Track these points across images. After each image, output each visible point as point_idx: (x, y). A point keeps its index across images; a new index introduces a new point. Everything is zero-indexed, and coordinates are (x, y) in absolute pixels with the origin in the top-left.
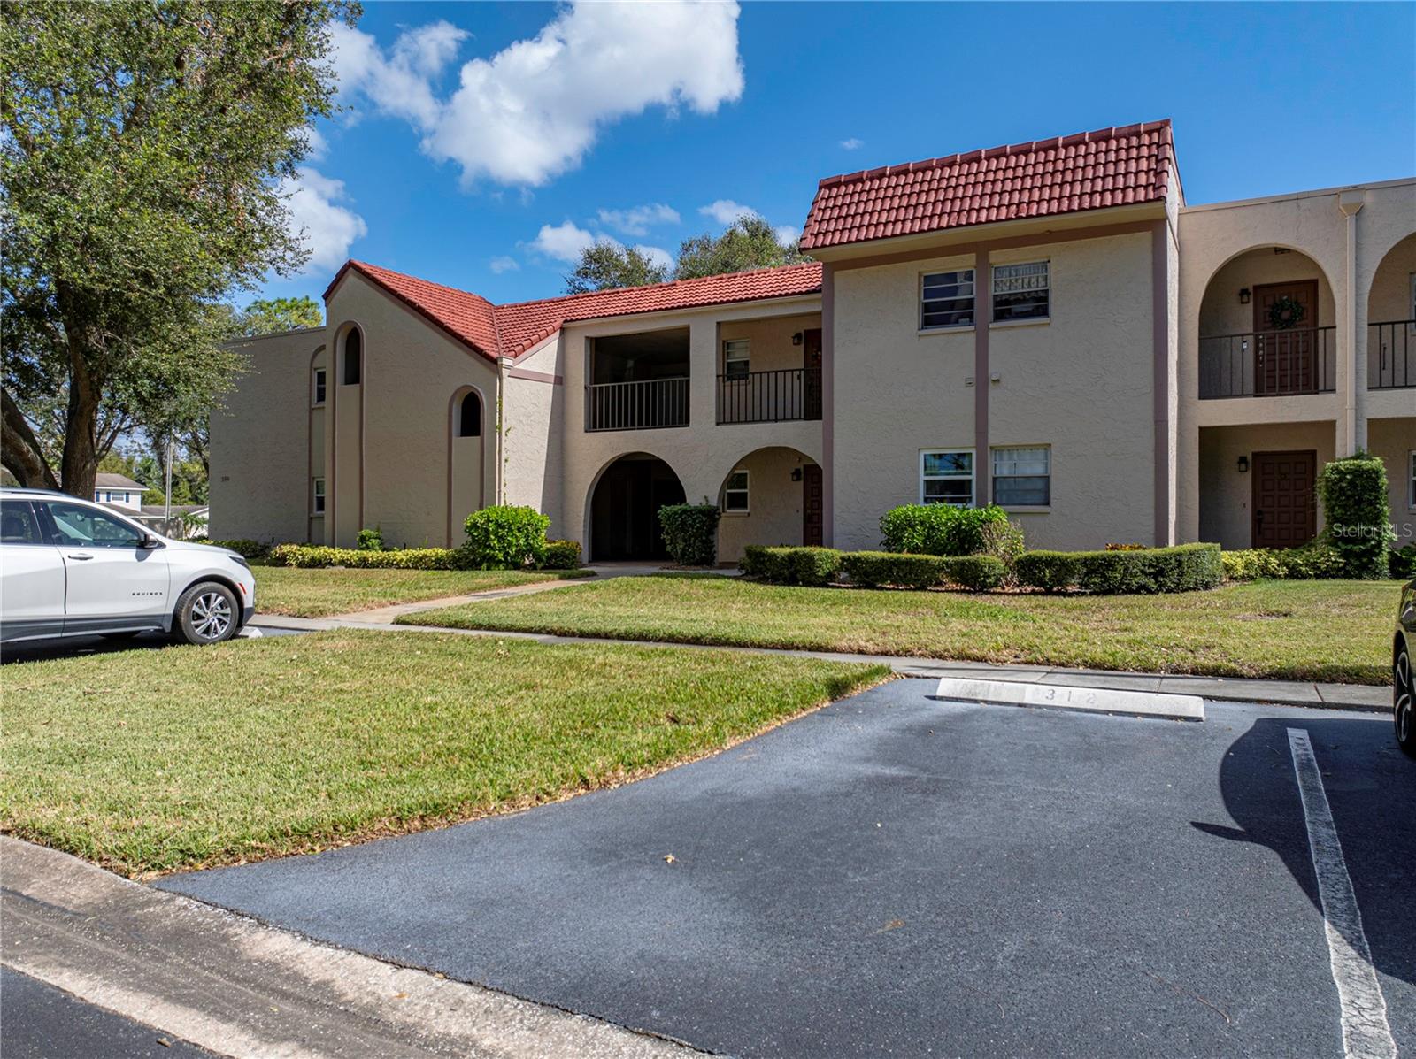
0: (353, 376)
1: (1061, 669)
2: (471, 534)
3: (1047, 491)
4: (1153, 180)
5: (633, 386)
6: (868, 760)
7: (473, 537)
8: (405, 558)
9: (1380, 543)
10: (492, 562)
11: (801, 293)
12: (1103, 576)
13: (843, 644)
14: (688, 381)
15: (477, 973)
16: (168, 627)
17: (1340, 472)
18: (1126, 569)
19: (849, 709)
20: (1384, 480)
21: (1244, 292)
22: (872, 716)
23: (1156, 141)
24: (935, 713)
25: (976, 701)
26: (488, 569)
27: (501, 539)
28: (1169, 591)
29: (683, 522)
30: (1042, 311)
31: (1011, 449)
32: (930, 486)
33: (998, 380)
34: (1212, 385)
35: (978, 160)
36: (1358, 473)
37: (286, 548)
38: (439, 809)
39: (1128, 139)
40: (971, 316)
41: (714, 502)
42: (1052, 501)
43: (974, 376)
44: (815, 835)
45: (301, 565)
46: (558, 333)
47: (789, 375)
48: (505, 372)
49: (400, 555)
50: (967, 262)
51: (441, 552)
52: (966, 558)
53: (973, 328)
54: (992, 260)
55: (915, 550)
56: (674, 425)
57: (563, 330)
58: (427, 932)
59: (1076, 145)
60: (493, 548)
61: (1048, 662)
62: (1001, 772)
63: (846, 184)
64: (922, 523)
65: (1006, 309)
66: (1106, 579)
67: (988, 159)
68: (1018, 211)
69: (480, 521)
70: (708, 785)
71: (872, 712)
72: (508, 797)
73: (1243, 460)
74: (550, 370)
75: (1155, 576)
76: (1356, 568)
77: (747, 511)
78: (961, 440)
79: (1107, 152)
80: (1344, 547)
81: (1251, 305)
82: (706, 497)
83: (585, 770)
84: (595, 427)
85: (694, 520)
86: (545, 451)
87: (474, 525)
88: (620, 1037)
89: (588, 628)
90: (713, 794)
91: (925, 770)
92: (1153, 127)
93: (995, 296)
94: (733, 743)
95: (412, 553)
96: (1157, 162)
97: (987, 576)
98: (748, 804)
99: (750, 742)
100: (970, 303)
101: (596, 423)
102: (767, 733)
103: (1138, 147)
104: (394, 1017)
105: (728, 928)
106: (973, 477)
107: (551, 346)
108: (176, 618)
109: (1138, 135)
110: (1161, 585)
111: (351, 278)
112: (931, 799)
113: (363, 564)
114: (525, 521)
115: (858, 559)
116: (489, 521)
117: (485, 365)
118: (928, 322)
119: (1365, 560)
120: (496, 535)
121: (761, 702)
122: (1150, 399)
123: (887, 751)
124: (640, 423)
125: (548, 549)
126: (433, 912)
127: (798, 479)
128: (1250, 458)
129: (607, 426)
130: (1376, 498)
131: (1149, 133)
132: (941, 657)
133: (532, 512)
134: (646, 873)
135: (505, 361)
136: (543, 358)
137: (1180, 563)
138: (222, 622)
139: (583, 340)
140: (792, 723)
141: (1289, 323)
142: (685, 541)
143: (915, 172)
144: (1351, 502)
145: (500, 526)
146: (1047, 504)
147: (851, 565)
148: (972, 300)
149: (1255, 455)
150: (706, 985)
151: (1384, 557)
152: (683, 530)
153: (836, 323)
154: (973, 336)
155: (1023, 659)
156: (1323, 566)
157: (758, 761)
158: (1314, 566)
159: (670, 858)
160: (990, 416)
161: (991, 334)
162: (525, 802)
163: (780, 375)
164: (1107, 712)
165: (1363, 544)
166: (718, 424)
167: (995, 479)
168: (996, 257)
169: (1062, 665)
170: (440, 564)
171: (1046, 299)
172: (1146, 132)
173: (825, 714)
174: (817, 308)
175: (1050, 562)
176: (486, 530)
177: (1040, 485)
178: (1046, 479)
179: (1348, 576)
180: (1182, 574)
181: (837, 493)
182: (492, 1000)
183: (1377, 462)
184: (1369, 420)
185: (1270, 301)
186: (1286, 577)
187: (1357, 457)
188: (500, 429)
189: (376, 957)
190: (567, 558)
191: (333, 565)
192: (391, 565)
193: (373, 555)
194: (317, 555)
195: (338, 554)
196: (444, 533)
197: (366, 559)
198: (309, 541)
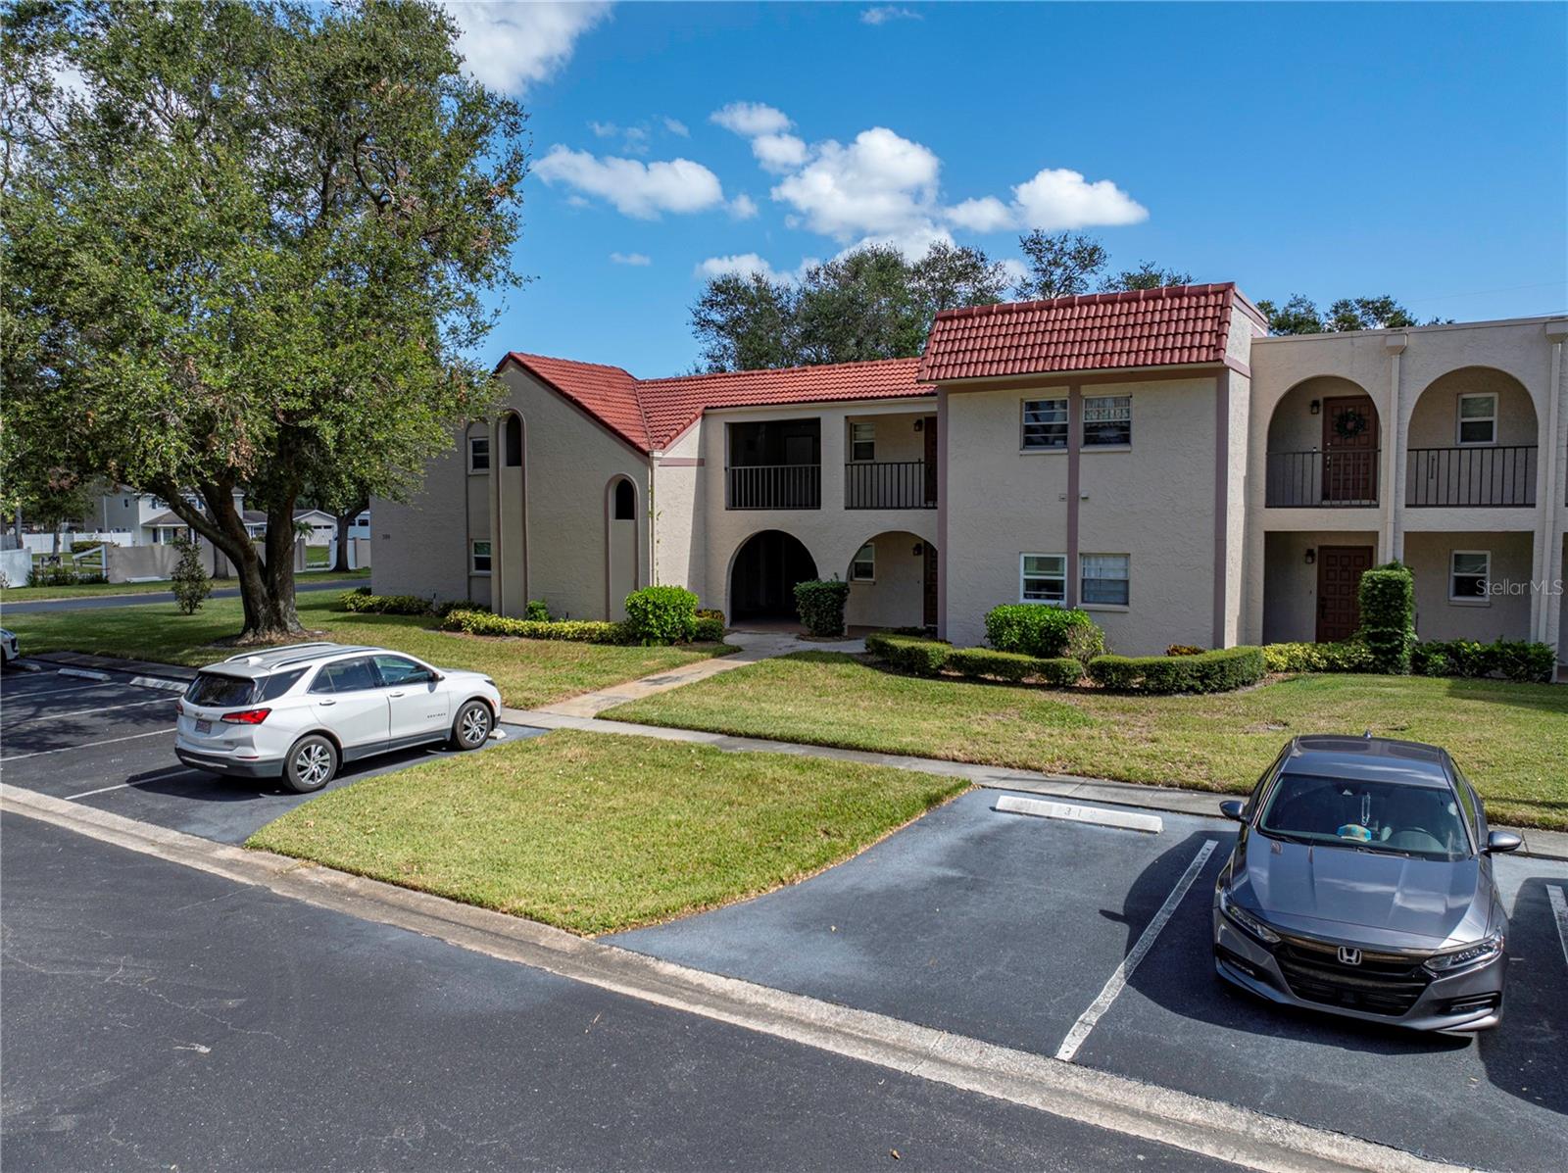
0: (515, 458)
1: (1093, 781)
2: (632, 613)
3: (1126, 594)
4: (1214, 342)
5: (769, 470)
6: (940, 864)
7: (633, 616)
8: (571, 630)
9: (1402, 643)
10: (650, 638)
11: (920, 395)
12: (1158, 679)
13: (942, 753)
14: (819, 469)
15: (760, 980)
16: (448, 737)
17: (1373, 581)
18: (1177, 674)
19: (937, 820)
20: (1409, 590)
21: (1315, 404)
22: (950, 827)
23: (1220, 302)
24: (992, 823)
25: (1021, 814)
26: (648, 645)
27: (658, 618)
28: (1213, 691)
29: (816, 599)
30: (1125, 439)
31: (1097, 555)
32: (1029, 584)
33: (1086, 498)
34: (1276, 497)
35: (1072, 306)
36: (1388, 582)
37: (460, 615)
38: (712, 900)
39: (1198, 298)
40: (1065, 439)
41: (843, 579)
42: (1130, 602)
43: (1066, 492)
44: (905, 915)
45: (477, 632)
46: (700, 419)
47: (910, 466)
48: (656, 463)
49: (566, 626)
50: (1061, 393)
51: (604, 626)
52: (1051, 660)
53: (1066, 451)
54: (1083, 393)
55: (1012, 648)
56: (807, 507)
57: (704, 415)
58: (734, 963)
59: (1155, 299)
60: (652, 626)
61: (1084, 774)
62: (1015, 875)
63: (959, 318)
64: (1019, 623)
65: (1095, 435)
66: (1161, 682)
67: (1080, 305)
68: (1102, 362)
69: (640, 602)
70: (848, 882)
71: (951, 824)
72: (744, 891)
73: (1310, 553)
74: (694, 455)
75: (1201, 679)
76: (1383, 662)
77: (873, 580)
78: (1056, 548)
79: (1180, 309)
80: (1373, 645)
81: (1321, 415)
82: (836, 574)
83: (782, 874)
84: (734, 505)
85: (826, 598)
86: (691, 528)
87: (634, 605)
88: (822, 1004)
89: (752, 730)
90: (853, 889)
91: (971, 872)
92: (1218, 289)
93: (1085, 424)
94: (863, 850)
95: (579, 625)
96: (1220, 324)
97: (1067, 676)
98: (871, 895)
99: (872, 849)
100: (1064, 429)
101: (736, 502)
102: (884, 841)
103: (1206, 307)
104: (735, 997)
105: (862, 962)
106: (1065, 578)
107: (694, 433)
108: (454, 730)
109: (1207, 295)
110: (1206, 686)
111: (511, 369)
112: (970, 893)
113: (534, 634)
114: (678, 602)
115: (963, 657)
116: (647, 602)
117: (638, 457)
118: (1028, 442)
119: (1390, 656)
120: (654, 614)
121: (880, 818)
122: (1211, 520)
123: (955, 857)
124: (776, 505)
125: (698, 624)
126: (733, 954)
127: (919, 554)
128: (1316, 550)
129: (746, 505)
130: (1401, 605)
131: (1216, 293)
132: (1011, 767)
133: (683, 593)
134: (822, 936)
135: (657, 454)
136: (687, 445)
137: (1222, 669)
138: (482, 730)
139: (723, 425)
140: (899, 832)
141: (1353, 433)
142: (817, 614)
143: (1018, 312)
144: (1381, 607)
145: (656, 606)
146: (1126, 603)
147: (957, 662)
148: (1066, 425)
149: (1321, 548)
150: (853, 986)
151: (1406, 654)
152: (816, 606)
153: (949, 439)
154: (1067, 457)
155: (1068, 770)
156: (1356, 661)
157: (877, 864)
158: (1349, 660)
159: (833, 928)
160: (1080, 528)
161: (1081, 457)
162: (753, 893)
163: (902, 466)
164: (1101, 825)
165: (1389, 643)
166: (846, 508)
167: (1083, 581)
168: (1087, 391)
169: (1094, 777)
170: (604, 639)
171: (1128, 429)
172: (1213, 293)
173: (922, 824)
174: (934, 408)
175: (1117, 667)
176: (645, 610)
177: (1121, 587)
178: (1126, 582)
179: (1375, 671)
180: (1224, 677)
181: (949, 586)
182: (770, 991)
183: (1403, 574)
184: (1406, 533)
185: (1337, 412)
186: (1326, 670)
187: (1392, 567)
188: (652, 513)
189: (716, 974)
190: (714, 631)
191: (507, 635)
192: (559, 636)
193: (542, 626)
194: (490, 623)
195: (509, 623)
196: (603, 605)
197: (536, 630)
198: (469, 598)
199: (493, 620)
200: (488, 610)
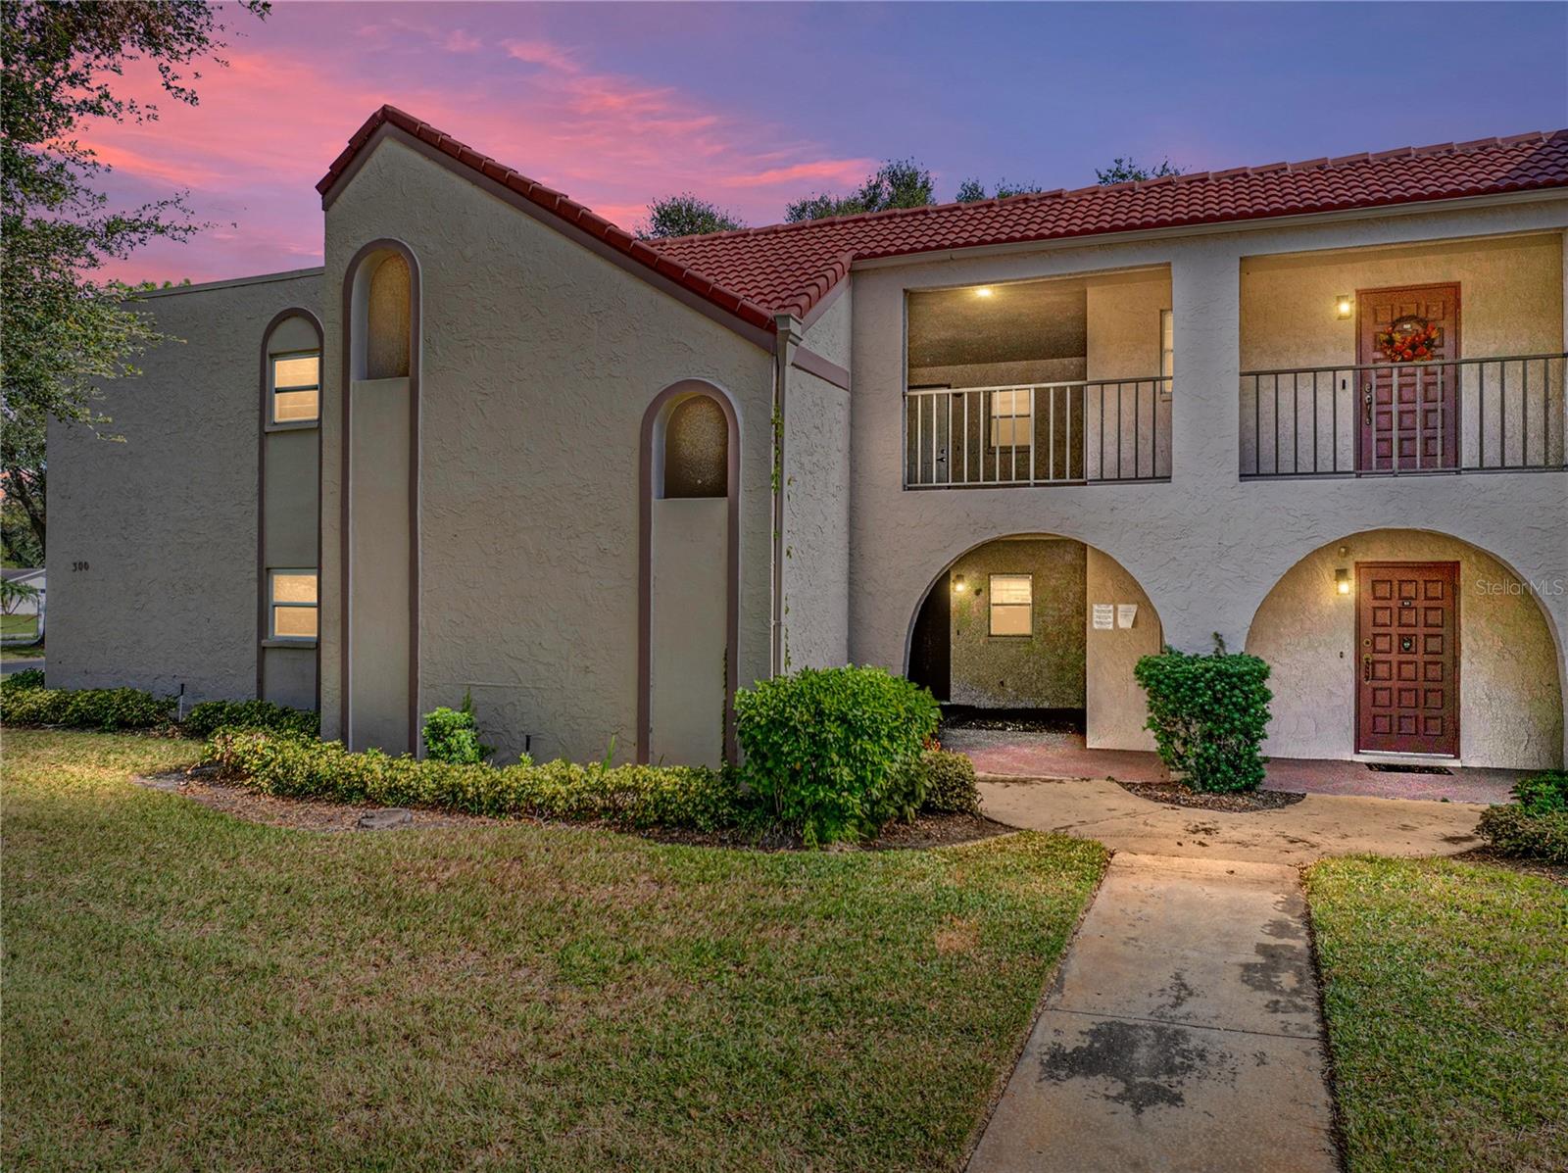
8: (563, 790)
37: (240, 740)
41: (1237, 646)
45: (287, 789)
46: (845, 278)
48: (790, 352)
57: (852, 273)
74: (836, 358)
82: (1217, 635)
84: (925, 477)
101: (929, 470)
107: (838, 305)
113: (453, 801)
117: (743, 333)
124: (1041, 474)
129: (957, 478)
135: (794, 327)
139: (899, 297)
166: (1243, 477)
188: (778, 482)
191: (373, 801)
192: (531, 807)
193: (472, 776)
194: (322, 767)
195: (374, 766)
196: (631, 718)
197: (456, 789)
198: (260, 694)
199: (327, 759)
200: (310, 724)
